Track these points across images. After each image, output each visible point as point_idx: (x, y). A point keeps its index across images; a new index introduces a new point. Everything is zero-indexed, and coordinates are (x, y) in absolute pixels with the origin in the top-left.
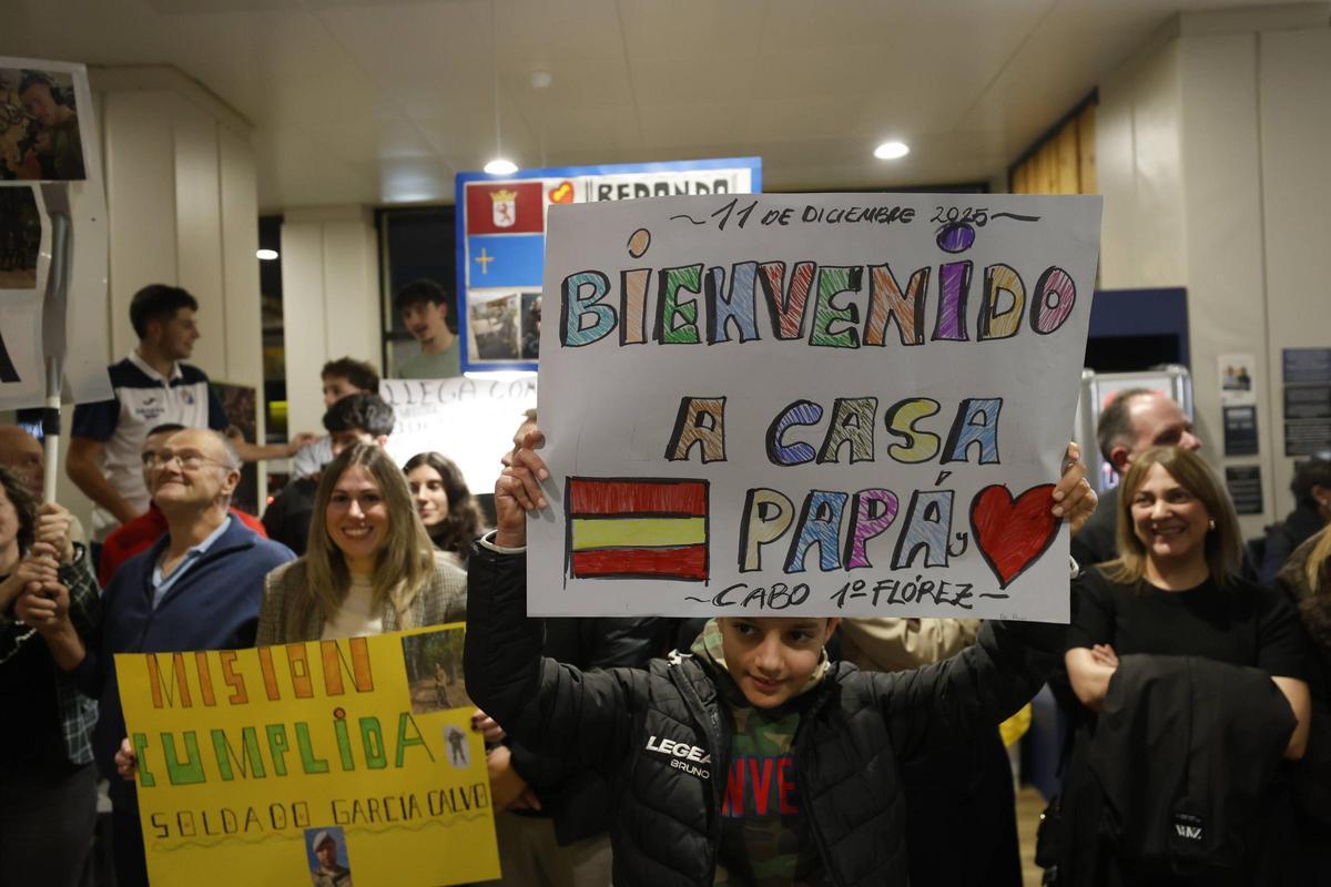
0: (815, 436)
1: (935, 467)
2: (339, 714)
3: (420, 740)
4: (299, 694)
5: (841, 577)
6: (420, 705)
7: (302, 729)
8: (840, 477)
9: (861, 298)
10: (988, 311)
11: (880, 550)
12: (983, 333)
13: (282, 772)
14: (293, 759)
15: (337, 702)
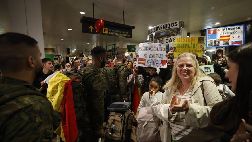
0: (152, 56)
1: (159, 58)
2: (192, 43)
3: (198, 46)
4: (189, 41)
5: (153, 65)
6: (199, 43)
7: (188, 44)
8: (153, 59)
9: (154, 48)
10: (162, 49)
11: (155, 63)
12: (161, 51)
13: (186, 47)
14: (187, 46)
15: (192, 42)
